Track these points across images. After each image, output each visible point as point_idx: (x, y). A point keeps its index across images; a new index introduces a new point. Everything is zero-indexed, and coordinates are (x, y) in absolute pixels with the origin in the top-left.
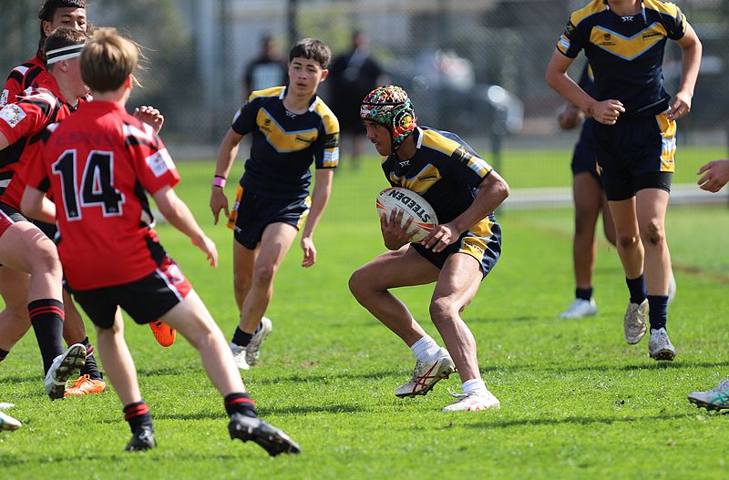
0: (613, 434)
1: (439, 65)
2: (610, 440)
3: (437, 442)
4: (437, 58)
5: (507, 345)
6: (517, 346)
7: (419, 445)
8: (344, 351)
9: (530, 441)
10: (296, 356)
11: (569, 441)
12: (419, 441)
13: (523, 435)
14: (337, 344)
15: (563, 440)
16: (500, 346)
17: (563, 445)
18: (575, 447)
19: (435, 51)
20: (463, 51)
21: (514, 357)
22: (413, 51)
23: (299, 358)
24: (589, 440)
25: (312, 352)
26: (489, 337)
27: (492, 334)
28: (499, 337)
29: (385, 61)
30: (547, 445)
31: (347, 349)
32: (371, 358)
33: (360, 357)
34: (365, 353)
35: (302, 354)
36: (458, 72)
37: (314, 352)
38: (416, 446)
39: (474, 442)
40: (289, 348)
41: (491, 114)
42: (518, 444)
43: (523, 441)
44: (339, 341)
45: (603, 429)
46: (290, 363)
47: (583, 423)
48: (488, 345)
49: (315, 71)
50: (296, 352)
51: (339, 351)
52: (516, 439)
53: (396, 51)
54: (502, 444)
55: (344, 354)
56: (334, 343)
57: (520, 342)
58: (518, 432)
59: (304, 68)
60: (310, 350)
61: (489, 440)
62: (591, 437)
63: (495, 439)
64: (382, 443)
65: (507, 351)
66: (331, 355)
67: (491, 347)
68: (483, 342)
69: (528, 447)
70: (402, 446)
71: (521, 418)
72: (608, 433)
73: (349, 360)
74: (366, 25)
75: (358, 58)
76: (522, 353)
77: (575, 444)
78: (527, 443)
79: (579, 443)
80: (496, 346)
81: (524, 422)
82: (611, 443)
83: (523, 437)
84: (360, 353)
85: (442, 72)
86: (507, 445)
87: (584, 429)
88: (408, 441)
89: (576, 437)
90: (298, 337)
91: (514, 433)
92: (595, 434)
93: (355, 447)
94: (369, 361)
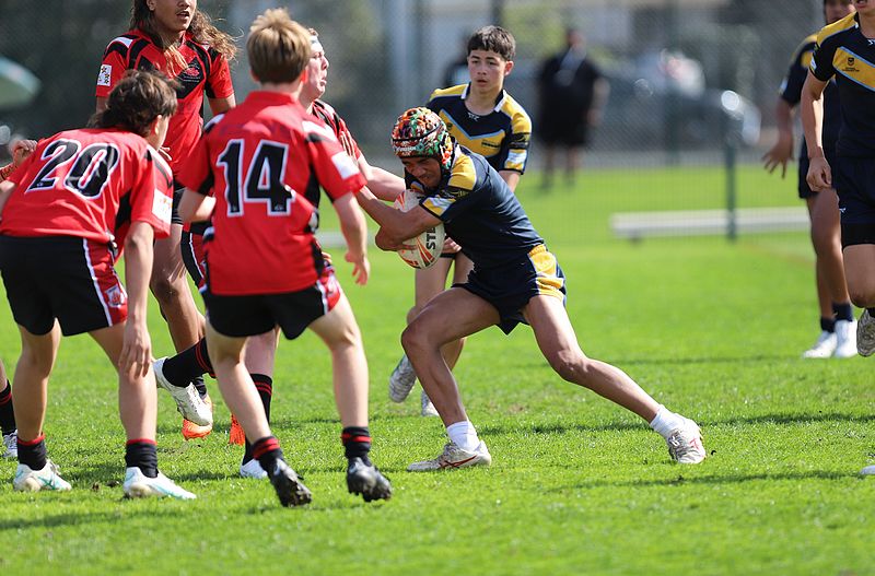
0: (866, 490)
1: (665, 67)
2: (863, 497)
3: (664, 499)
4: (662, 58)
5: (744, 387)
6: (755, 389)
7: (644, 502)
8: (558, 394)
9: (771, 498)
10: (503, 400)
11: (815, 498)
12: (644, 497)
13: (762, 490)
14: (550, 386)
15: (808, 497)
16: (736, 389)
17: (809, 503)
18: (822, 505)
19: (660, 51)
20: (692, 51)
21: (752, 401)
22: (635, 53)
23: (506, 401)
24: (838, 497)
25: (521, 395)
26: (723, 378)
27: (726, 375)
28: (735, 379)
29: (604, 63)
30: (790, 503)
31: (560, 391)
32: (588, 403)
33: (576, 401)
34: (581, 397)
35: (509, 397)
36: (686, 75)
37: (524, 395)
38: (640, 504)
39: (706, 499)
40: (495, 391)
41: (724, 124)
42: (757, 501)
43: (763, 498)
44: (552, 383)
45: (854, 485)
46: (496, 407)
47: (832, 478)
48: (722, 388)
49: (497, 64)
50: (503, 396)
51: (551, 394)
52: (755, 496)
53: (615, 52)
54: (738, 502)
55: (556, 397)
56: (546, 385)
57: (758, 384)
58: (757, 488)
59: (483, 62)
60: (518, 393)
61: (725, 497)
62: (841, 493)
63: (731, 495)
64: (602, 500)
65: (744, 395)
66: (543, 399)
67: (725, 390)
68: (716, 384)
69: (768, 504)
70: (626, 503)
71: (761, 472)
72: (860, 490)
73: (563, 404)
74: (583, 23)
75: (573, 60)
76: (761, 397)
77: (823, 501)
78: (766, 501)
79: (827, 501)
80: (731, 389)
81: (764, 477)
82: (863, 501)
83: (763, 494)
84: (576, 397)
85: (668, 76)
86: (744, 502)
87: (832, 484)
88: (630, 498)
89: (824, 494)
90: (505, 378)
91: (753, 488)
92: (846, 490)
93: (571, 504)
94: (585, 406)
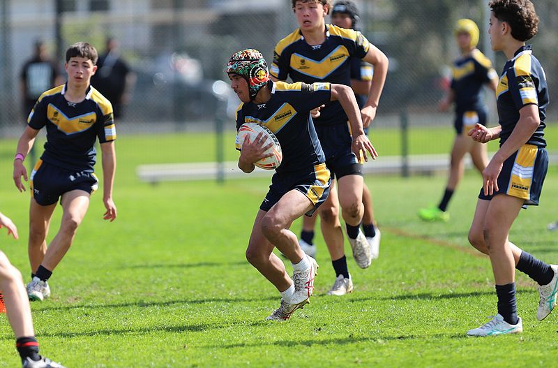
0: (312, 354)
1: (175, 65)
2: (310, 359)
3: (174, 361)
4: (173, 58)
5: (229, 284)
6: (236, 285)
7: (160, 363)
8: (100, 289)
9: (248, 360)
10: (63, 293)
11: (277, 360)
12: (160, 360)
13: (241, 355)
14: (95, 284)
15: (273, 359)
16: (223, 285)
17: (273, 363)
18: (282, 364)
19: (172, 53)
20: (193, 53)
21: (235, 294)
22: (154, 53)
23: (65, 294)
24: (293, 359)
25: (75, 290)
26: (215, 278)
27: (217, 276)
28: (222, 278)
29: (132, 61)
30: (260, 363)
31: (102, 287)
32: (121, 295)
33: (113, 294)
34: (117, 291)
35: (67, 292)
36: (189, 70)
37: (77, 289)
38: (157, 364)
39: (203, 360)
40: (57, 287)
41: (214, 103)
42: (238, 362)
43: (242, 360)
44: (96, 281)
45: (304, 350)
46: (58, 298)
47: (289, 346)
48: (214, 284)
49: (89, 67)
50: (63, 290)
51: (96, 289)
52: (236, 358)
53: (140, 54)
54: (225, 363)
55: (100, 292)
56: (92, 283)
57: (238, 282)
58: (237, 353)
59: (80, 65)
60: (73, 289)
61: (215, 359)
62: (295, 356)
63: (219, 358)
64: (131, 361)
65: (229, 289)
66: (91, 292)
67: (216, 287)
68: (210, 282)
69: (246, 364)
70: (147, 364)
71: (240, 342)
72: (308, 353)
73: (104, 296)
74: (116, 33)
75: (111, 59)
76: (240, 291)
77: (283, 362)
78: (244, 361)
79: (286, 361)
80: (220, 285)
81: (243, 345)
82: (310, 361)
83: (242, 357)
84: (113, 291)
85: (176, 71)
86: (229, 363)
87: (289, 350)
88: (151, 360)
89: (283, 357)
90: (64, 278)
91: (235, 353)
92: (298, 354)
93: (109, 365)
94: (120, 297)
